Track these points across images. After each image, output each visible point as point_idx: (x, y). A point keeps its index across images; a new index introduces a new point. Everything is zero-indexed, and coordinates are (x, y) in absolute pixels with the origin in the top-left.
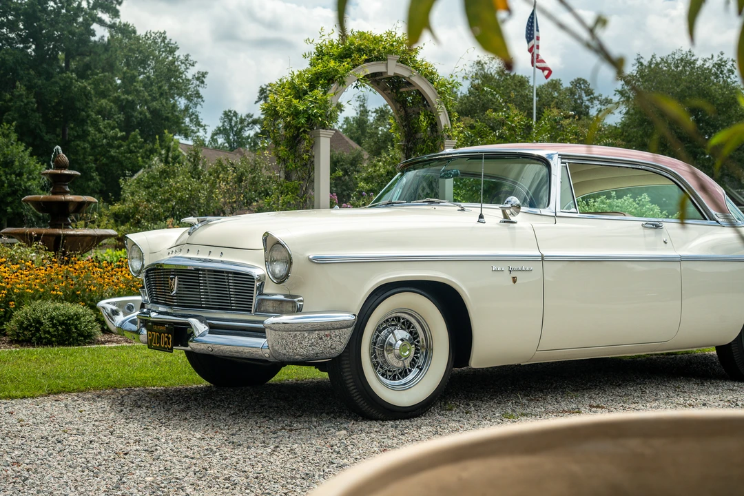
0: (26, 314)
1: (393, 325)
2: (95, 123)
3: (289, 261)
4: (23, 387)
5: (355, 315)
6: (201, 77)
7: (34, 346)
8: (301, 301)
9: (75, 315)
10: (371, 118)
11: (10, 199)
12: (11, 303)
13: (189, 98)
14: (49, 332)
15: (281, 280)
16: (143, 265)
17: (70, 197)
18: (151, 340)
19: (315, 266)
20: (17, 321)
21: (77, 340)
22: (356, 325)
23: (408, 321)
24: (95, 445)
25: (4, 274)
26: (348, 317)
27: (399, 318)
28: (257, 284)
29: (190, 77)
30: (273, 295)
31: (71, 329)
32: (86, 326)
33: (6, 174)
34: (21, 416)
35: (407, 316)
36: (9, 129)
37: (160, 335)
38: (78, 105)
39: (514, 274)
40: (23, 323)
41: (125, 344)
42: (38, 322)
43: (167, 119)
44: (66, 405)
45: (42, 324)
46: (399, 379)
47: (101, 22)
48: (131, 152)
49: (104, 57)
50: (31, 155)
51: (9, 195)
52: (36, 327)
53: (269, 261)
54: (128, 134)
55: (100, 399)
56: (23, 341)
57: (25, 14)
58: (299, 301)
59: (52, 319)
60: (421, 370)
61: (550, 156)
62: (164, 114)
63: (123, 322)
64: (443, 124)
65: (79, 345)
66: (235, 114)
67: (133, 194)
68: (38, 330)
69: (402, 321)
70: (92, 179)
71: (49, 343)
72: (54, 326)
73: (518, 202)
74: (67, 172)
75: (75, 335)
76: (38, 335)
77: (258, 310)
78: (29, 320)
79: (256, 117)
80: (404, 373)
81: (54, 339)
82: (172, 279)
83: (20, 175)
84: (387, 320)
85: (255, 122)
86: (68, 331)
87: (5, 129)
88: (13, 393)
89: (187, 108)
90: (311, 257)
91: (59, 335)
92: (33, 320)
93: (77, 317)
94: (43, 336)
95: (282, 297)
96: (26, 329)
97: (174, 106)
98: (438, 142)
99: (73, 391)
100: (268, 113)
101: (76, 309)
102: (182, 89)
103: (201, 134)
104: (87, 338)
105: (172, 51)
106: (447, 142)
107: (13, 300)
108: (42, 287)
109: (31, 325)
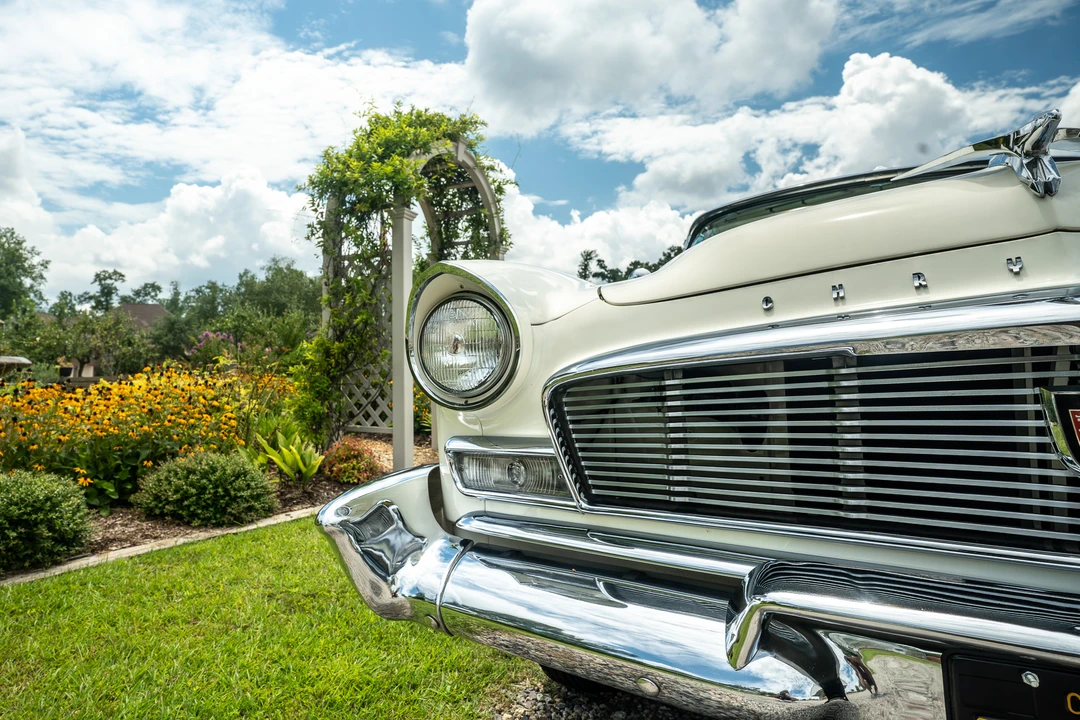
6: (45, 264)
10: (182, 298)
13: (34, 279)
29: (35, 263)
31: (38, 533)
32: (71, 519)
43: (14, 293)
62: (11, 289)
66: (70, 294)
79: (92, 294)
85: (91, 298)
89: (32, 287)
97: (21, 283)
98: (491, 249)
100: (102, 291)
101: (44, 484)
102: (28, 272)
103: (44, 305)
104: (71, 544)
105: (19, 243)
106: (502, 247)
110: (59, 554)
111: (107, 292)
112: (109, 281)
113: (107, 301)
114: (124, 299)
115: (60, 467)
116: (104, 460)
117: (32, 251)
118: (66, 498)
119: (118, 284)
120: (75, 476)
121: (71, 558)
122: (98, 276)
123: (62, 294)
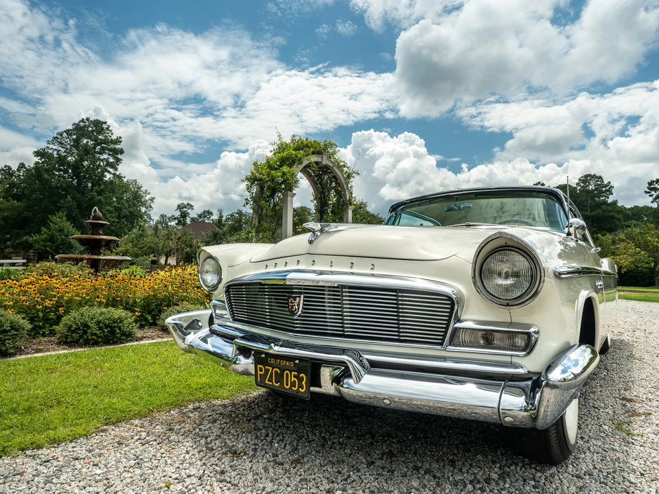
0: (75, 319)
6: (152, 200)
7: (81, 347)
9: (119, 318)
10: (224, 219)
11: (61, 247)
12: (60, 309)
13: (146, 208)
14: (95, 334)
16: (221, 279)
17: (102, 237)
18: (262, 376)
20: (66, 324)
21: (120, 339)
25: (55, 285)
29: (147, 199)
31: (115, 331)
32: (128, 327)
33: (60, 235)
36: (62, 215)
37: (283, 371)
40: (71, 326)
41: (160, 340)
42: (86, 326)
43: (137, 215)
45: (89, 327)
47: (109, 172)
48: (121, 228)
49: (110, 187)
50: (73, 227)
51: (61, 245)
52: (83, 330)
54: (120, 221)
56: (71, 342)
57: (73, 165)
59: (99, 322)
62: (135, 214)
65: (122, 343)
66: (166, 216)
68: (85, 332)
71: (96, 344)
72: (100, 328)
74: (101, 222)
75: (119, 335)
76: (85, 337)
78: (77, 324)
81: (100, 340)
83: (67, 236)
85: (175, 219)
86: (112, 332)
87: (60, 215)
89: (145, 212)
91: (104, 336)
92: (81, 324)
93: (121, 320)
94: (90, 338)
96: (74, 331)
97: (140, 210)
100: (181, 215)
101: (119, 313)
102: (144, 204)
103: (152, 222)
104: (128, 336)
105: (139, 188)
106: (350, 207)
107: (63, 306)
108: (88, 295)
109: (79, 329)
110: (123, 339)
111: (184, 215)
112: (185, 209)
113: (184, 220)
114: (193, 219)
115: (129, 307)
116: (148, 306)
117: (146, 192)
118: (126, 318)
119: (189, 211)
120: (133, 311)
121: (127, 342)
122: (179, 206)
123: (161, 216)
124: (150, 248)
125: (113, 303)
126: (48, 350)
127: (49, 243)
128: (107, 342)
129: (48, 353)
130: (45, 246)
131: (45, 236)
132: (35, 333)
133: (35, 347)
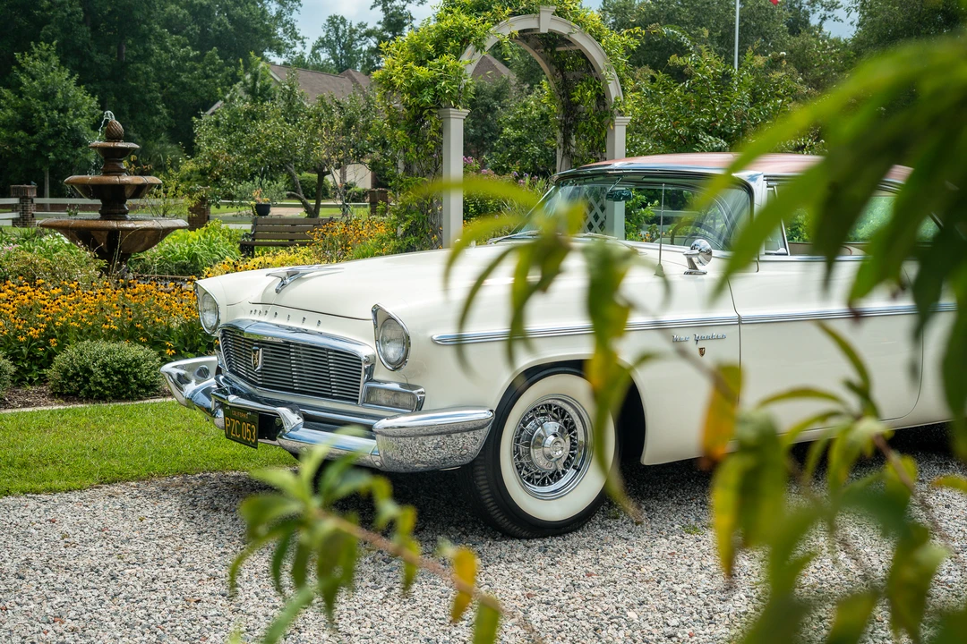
0: (71, 359)
1: (542, 415)
2: (160, 39)
3: (406, 341)
4: (67, 472)
5: (491, 411)
7: (81, 402)
8: (422, 393)
9: (134, 360)
11: (51, 143)
12: (52, 341)
14: (100, 384)
15: (397, 366)
16: (218, 321)
17: (126, 179)
18: (230, 428)
19: (439, 347)
20: (60, 368)
21: (137, 393)
22: (493, 424)
23: (561, 408)
24: (159, 585)
25: (42, 302)
26: (484, 414)
27: (550, 405)
28: (365, 366)
30: (386, 382)
31: (128, 380)
32: (148, 374)
33: (46, 110)
34: (65, 528)
35: (560, 403)
36: (48, 50)
37: (241, 423)
38: (138, 15)
39: (701, 344)
40: (67, 370)
42: (87, 370)
43: (255, 31)
44: (123, 507)
45: (91, 373)
46: (550, 483)
48: (207, 77)
50: (78, 84)
51: (51, 137)
52: (84, 377)
53: (380, 341)
54: (203, 55)
55: (165, 495)
56: (68, 394)
58: (419, 393)
59: (104, 366)
60: (578, 470)
61: (753, 178)
63: (195, 392)
64: (613, 97)
65: (140, 399)
66: (343, 21)
67: (209, 142)
68: (87, 381)
69: (553, 409)
70: (157, 112)
71: (102, 398)
72: (107, 375)
73: (709, 247)
74: (121, 145)
75: (135, 387)
76: (87, 387)
77: (367, 401)
78: (75, 368)
79: (370, 27)
80: (556, 476)
81: (107, 392)
82: (255, 351)
83: (64, 110)
84: (535, 409)
85: (369, 34)
86: (125, 381)
87: (43, 50)
88: (56, 484)
89: (279, 15)
90: (434, 338)
91: (114, 387)
92: (81, 367)
93: (136, 362)
94: (93, 389)
95: (397, 387)
96: (71, 379)
97: (264, 12)
98: (606, 120)
99: (132, 479)
100: (388, 21)
101: (136, 351)
103: (298, 48)
104: (149, 389)
106: (618, 119)
107: (54, 337)
108: (91, 318)
109: (77, 375)
110: (141, 393)
111: (396, 21)
115: (158, 340)
120: (165, 347)
123: (331, 20)
124: (272, 153)
125: (130, 333)
126: (39, 404)
127: (21, 133)
128: (118, 397)
129: (39, 408)
130: (12, 141)
131: (10, 113)
132: (20, 380)
133: (21, 399)
